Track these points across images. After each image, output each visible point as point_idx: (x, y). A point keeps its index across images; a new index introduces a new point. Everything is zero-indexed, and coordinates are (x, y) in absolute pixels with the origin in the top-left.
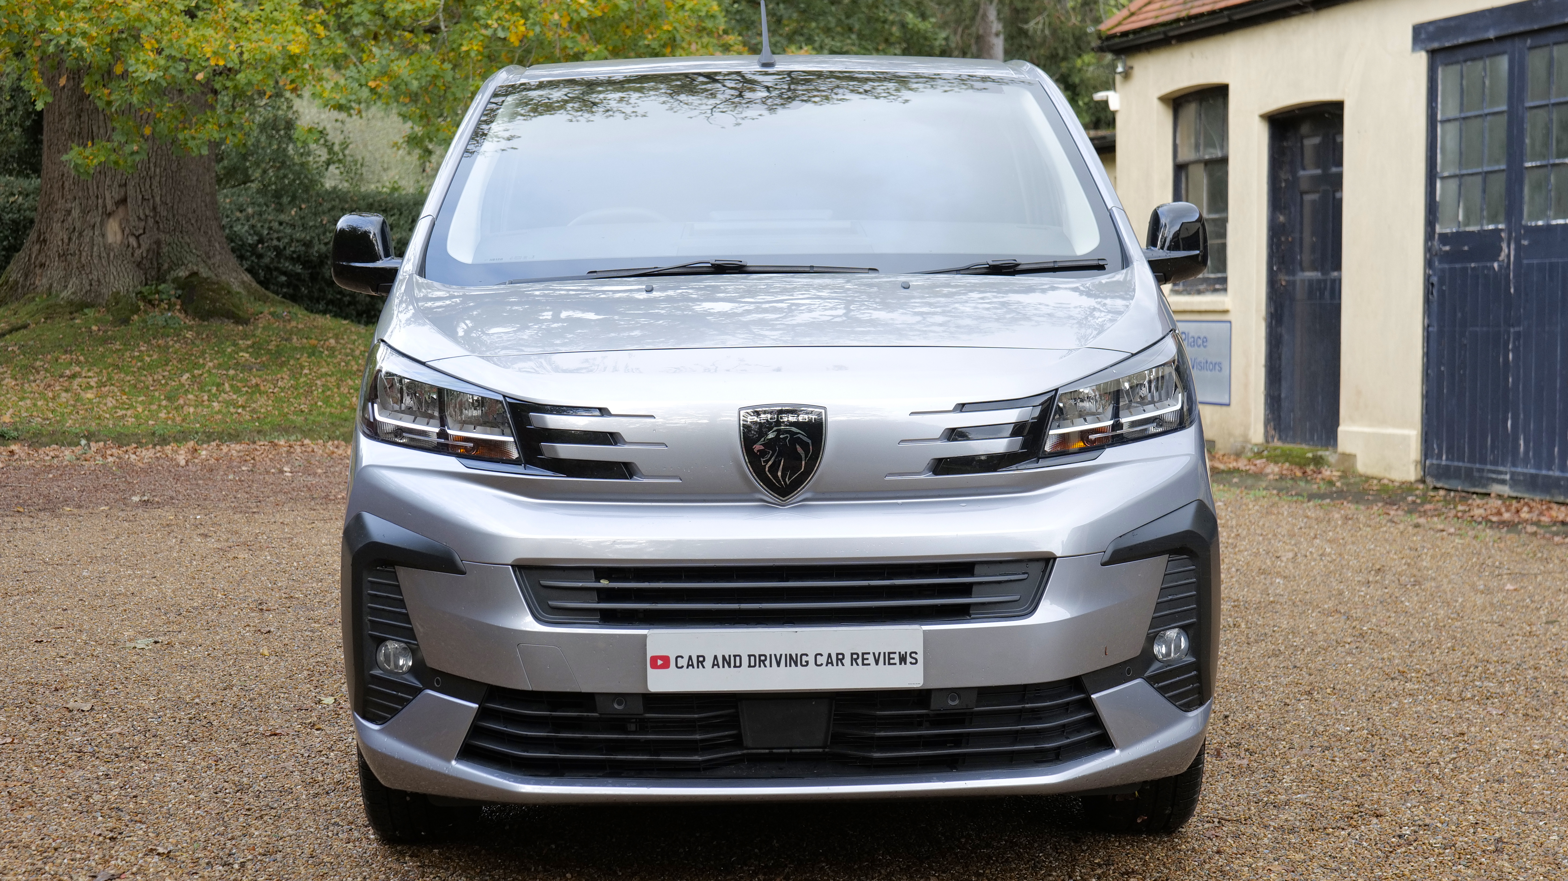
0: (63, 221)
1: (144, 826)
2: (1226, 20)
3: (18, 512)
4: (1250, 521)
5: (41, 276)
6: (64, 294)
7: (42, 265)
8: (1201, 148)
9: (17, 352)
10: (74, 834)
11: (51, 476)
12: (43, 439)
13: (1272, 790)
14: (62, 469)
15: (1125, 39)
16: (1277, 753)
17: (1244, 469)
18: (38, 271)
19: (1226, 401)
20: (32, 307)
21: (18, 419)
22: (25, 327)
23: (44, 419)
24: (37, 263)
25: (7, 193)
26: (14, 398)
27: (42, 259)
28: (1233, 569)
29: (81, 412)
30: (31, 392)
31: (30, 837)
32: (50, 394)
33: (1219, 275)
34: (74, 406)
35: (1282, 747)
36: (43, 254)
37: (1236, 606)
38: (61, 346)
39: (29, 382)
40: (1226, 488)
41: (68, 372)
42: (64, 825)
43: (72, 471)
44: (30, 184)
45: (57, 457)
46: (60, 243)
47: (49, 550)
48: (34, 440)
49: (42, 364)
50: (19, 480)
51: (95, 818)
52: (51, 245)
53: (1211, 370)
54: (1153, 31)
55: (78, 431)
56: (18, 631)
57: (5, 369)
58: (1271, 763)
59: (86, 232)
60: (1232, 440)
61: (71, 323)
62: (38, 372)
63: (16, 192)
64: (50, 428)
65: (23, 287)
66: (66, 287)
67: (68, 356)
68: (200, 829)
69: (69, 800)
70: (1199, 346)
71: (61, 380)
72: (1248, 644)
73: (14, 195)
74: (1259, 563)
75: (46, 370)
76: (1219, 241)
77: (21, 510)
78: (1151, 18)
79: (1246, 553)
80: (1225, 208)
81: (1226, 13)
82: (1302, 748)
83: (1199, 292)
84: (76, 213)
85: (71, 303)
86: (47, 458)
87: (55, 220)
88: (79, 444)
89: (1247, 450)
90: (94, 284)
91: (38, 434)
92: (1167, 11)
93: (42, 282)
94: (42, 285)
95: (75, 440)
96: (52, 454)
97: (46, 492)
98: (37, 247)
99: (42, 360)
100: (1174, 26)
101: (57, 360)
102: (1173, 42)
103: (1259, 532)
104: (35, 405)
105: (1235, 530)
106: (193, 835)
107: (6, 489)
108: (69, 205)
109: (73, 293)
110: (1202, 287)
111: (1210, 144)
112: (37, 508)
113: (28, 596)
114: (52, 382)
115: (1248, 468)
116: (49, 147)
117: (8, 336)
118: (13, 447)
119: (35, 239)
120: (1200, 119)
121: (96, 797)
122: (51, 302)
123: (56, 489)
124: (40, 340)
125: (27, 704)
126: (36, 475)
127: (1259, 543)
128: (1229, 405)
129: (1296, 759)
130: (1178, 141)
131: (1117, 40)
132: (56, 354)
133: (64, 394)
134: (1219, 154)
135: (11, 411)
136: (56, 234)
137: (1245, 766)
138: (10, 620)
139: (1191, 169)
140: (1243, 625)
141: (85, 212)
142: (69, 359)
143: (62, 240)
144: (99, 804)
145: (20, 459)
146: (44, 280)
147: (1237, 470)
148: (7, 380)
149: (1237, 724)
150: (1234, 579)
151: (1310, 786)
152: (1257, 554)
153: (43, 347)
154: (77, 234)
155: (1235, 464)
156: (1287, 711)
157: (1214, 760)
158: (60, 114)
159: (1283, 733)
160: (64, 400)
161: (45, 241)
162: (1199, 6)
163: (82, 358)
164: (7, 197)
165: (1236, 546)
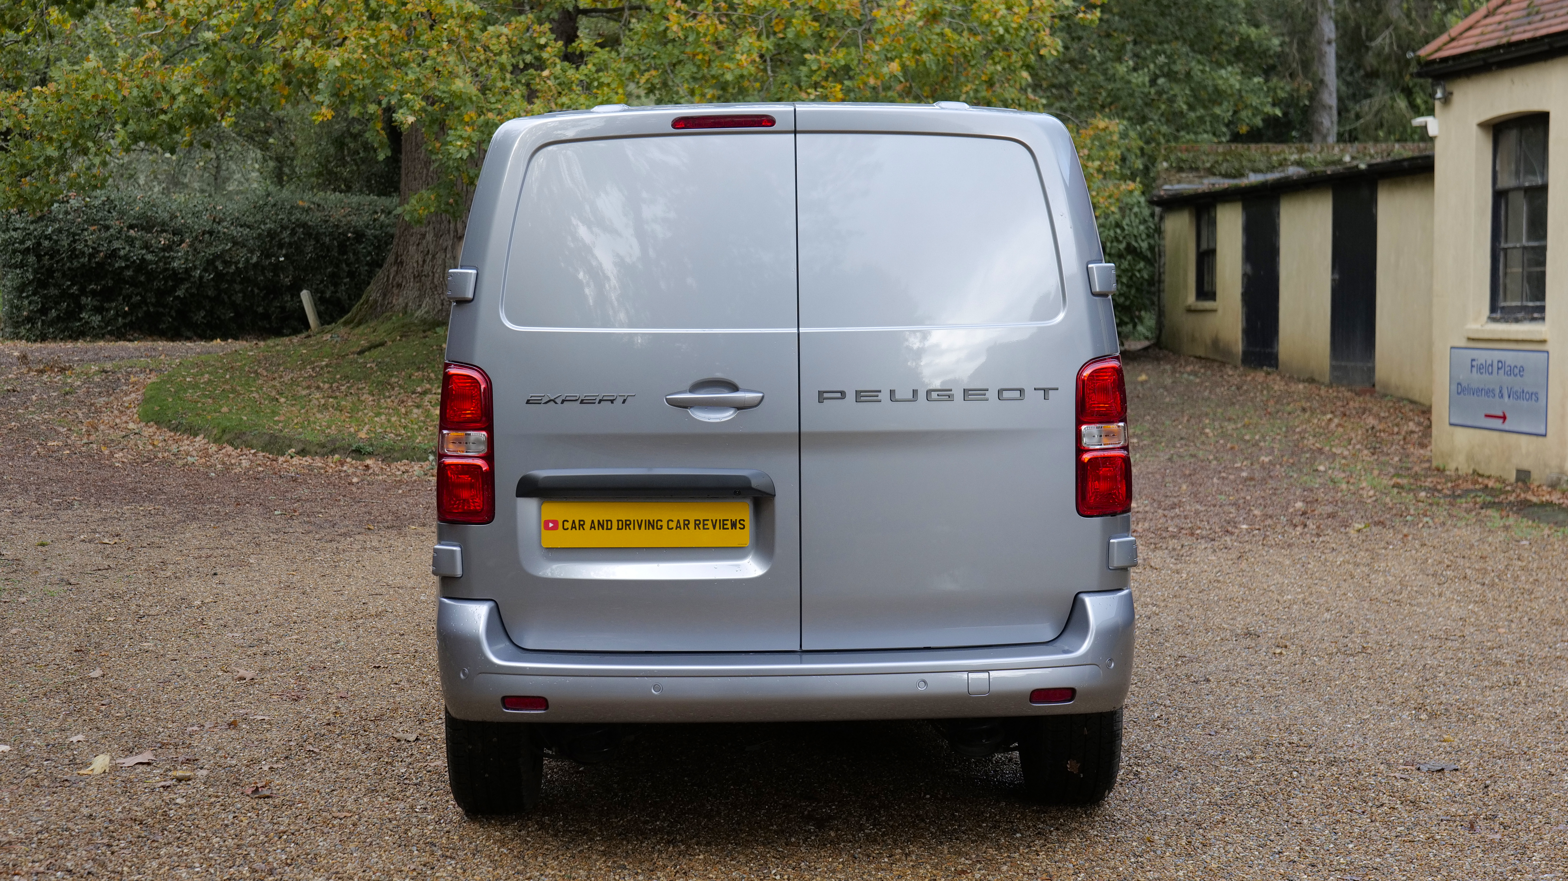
0: (418, 245)
1: (453, 862)
2: (1546, 48)
3: (369, 529)
4: (1552, 565)
5: (398, 295)
6: (418, 313)
7: (399, 286)
8: (1521, 175)
9: (375, 369)
10: (392, 867)
11: (400, 491)
12: (396, 454)
13: (1520, 868)
14: (411, 484)
15: (1444, 65)
16: (1531, 828)
17: (1557, 502)
18: (395, 291)
19: (1542, 431)
20: (388, 325)
21: (373, 435)
22: (382, 344)
23: (397, 435)
24: (394, 283)
25: (371, 212)
26: (371, 414)
27: (399, 279)
28: (1526, 619)
29: (430, 428)
30: (386, 408)
31: (354, 869)
32: (403, 410)
33: (1538, 304)
34: (424, 422)
35: (1537, 821)
36: (400, 275)
37: (1520, 661)
38: (414, 363)
39: (385, 397)
40: (1534, 525)
41: (419, 389)
42: (384, 858)
43: (420, 487)
44: (392, 202)
45: (407, 471)
46: (415, 265)
47: (393, 571)
48: (387, 455)
49: (396, 380)
50: (371, 495)
51: (411, 851)
52: (407, 267)
53: (1527, 400)
54: (1473, 58)
55: (426, 447)
56: (359, 655)
57: (364, 385)
58: (1524, 838)
59: (439, 254)
60: (1548, 471)
61: (424, 341)
62: (393, 389)
63: (379, 210)
64: (402, 444)
65: (382, 306)
66: (420, 306)
67: (420, 373)
68: (502, 867)
69: (390, 833)
70: (1515, 375)
71: (413, 396)
72: (1525, 704)
73: (377, 213)
74: (1552, 612)
75: (400, 386)
76: (1539, 269)
77: (372, 527)
78: (1471, 44)
79: (1542, 600)
80: (1544, 236)
81: (1546, 40)
82: (1557, 824)
83: (1517, 321)
84: (430, 237)
85: (424, 321)
86: (398, 473)
87: (411, 243)
88: (427, 459)
89: (1562, 482)
90: (445, 303)
91: (390, 450)
92: (1487, 37)
93: (398, 301)
94: (398, 305)
95: (424, 455)
96: (402, 468)
97: (394, 509)
98: (395, 268)
99: (397, 377)
100: (1494, 53)
101: (410, 377)
102: (1494, 68)
103: (1559, 577)
104: (389, 421)
105: (1534, 574)
106: (495, 873)
107: (359, 504)
108: (423, 230)
109: (426, 312)
110: (1520, 315)
111: (1531, 171)
112: (386, 525)
113: (370, 620)
114: (405, 399)
115: (1561, 501)
116: (407, 175)
117: (367, 353)
118: (369, 462)
119: (393, 261)
120: (1521, 146)
121: (414, 831)
122: (407, 320)
123: (404, 506)
124: (396, 357)
125: (362, 732)
126: (387, 490)
127: (1557, 589)
128: (1545, 435)
129: (1549, 835)
130: (1498, 168)
131: (1436, 66)
132: (409, 371)
133: (415, 411)
134: (1539, 181)
135: (367, 427)
136: (412, 258)
137: (1497, 841)
138: (353, 644)
139: (1511, 196)
140: (1523, 684)
141: (438, 236)
142: (421, 376)
143: (417, 262)
144: (416, 838)
145: (374, 474)
146: (401, 300)
147: (1550, 504)
148: (365, 396)
149: (1496, 794)
150: (1525, 630)
151: (1558, 866)
152: (1553, 602)
153: (398, 364)
154: (430, 256)
155: (1548, 497)
156: (1551, 782)
157: (1467, 833)
158: (417, 144)
159: (1542, 806)
160: (415, 416)
161: (402, 263)
162: (1520, 33)
163: (432, 375)
164: (371, 215)
165: (1532, 593)
